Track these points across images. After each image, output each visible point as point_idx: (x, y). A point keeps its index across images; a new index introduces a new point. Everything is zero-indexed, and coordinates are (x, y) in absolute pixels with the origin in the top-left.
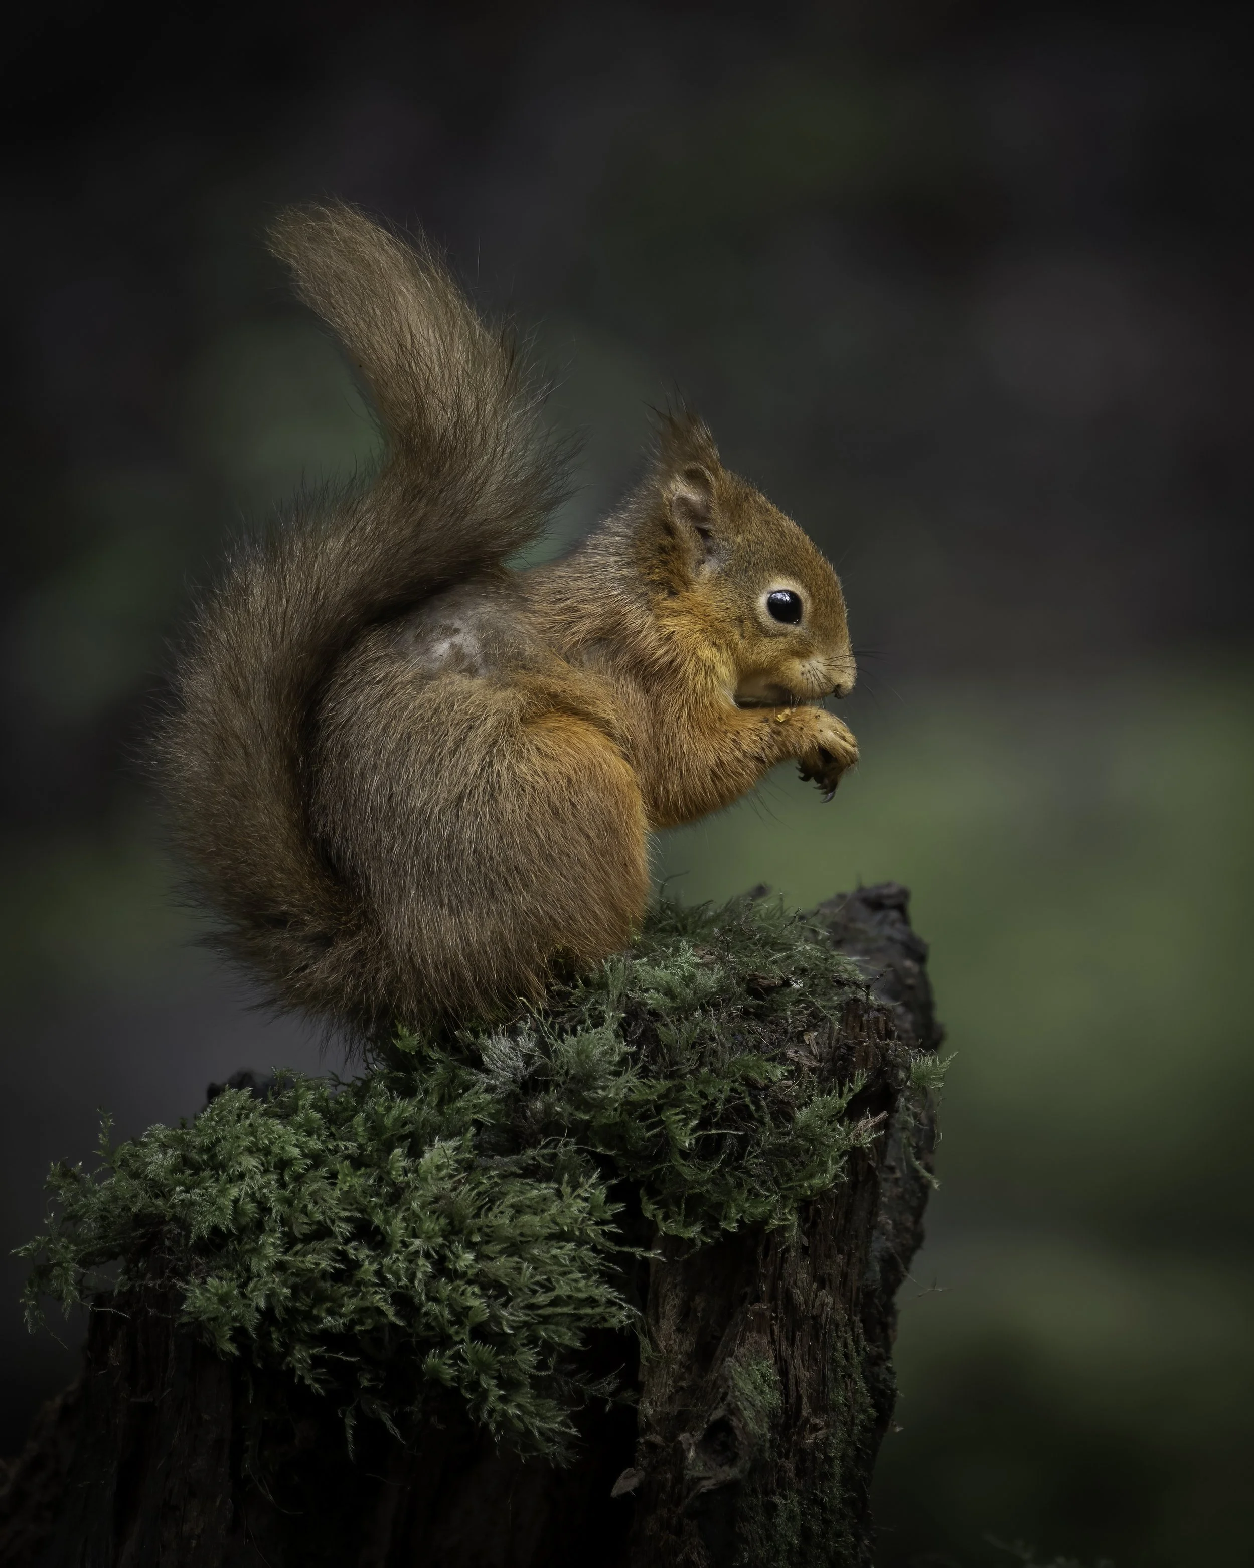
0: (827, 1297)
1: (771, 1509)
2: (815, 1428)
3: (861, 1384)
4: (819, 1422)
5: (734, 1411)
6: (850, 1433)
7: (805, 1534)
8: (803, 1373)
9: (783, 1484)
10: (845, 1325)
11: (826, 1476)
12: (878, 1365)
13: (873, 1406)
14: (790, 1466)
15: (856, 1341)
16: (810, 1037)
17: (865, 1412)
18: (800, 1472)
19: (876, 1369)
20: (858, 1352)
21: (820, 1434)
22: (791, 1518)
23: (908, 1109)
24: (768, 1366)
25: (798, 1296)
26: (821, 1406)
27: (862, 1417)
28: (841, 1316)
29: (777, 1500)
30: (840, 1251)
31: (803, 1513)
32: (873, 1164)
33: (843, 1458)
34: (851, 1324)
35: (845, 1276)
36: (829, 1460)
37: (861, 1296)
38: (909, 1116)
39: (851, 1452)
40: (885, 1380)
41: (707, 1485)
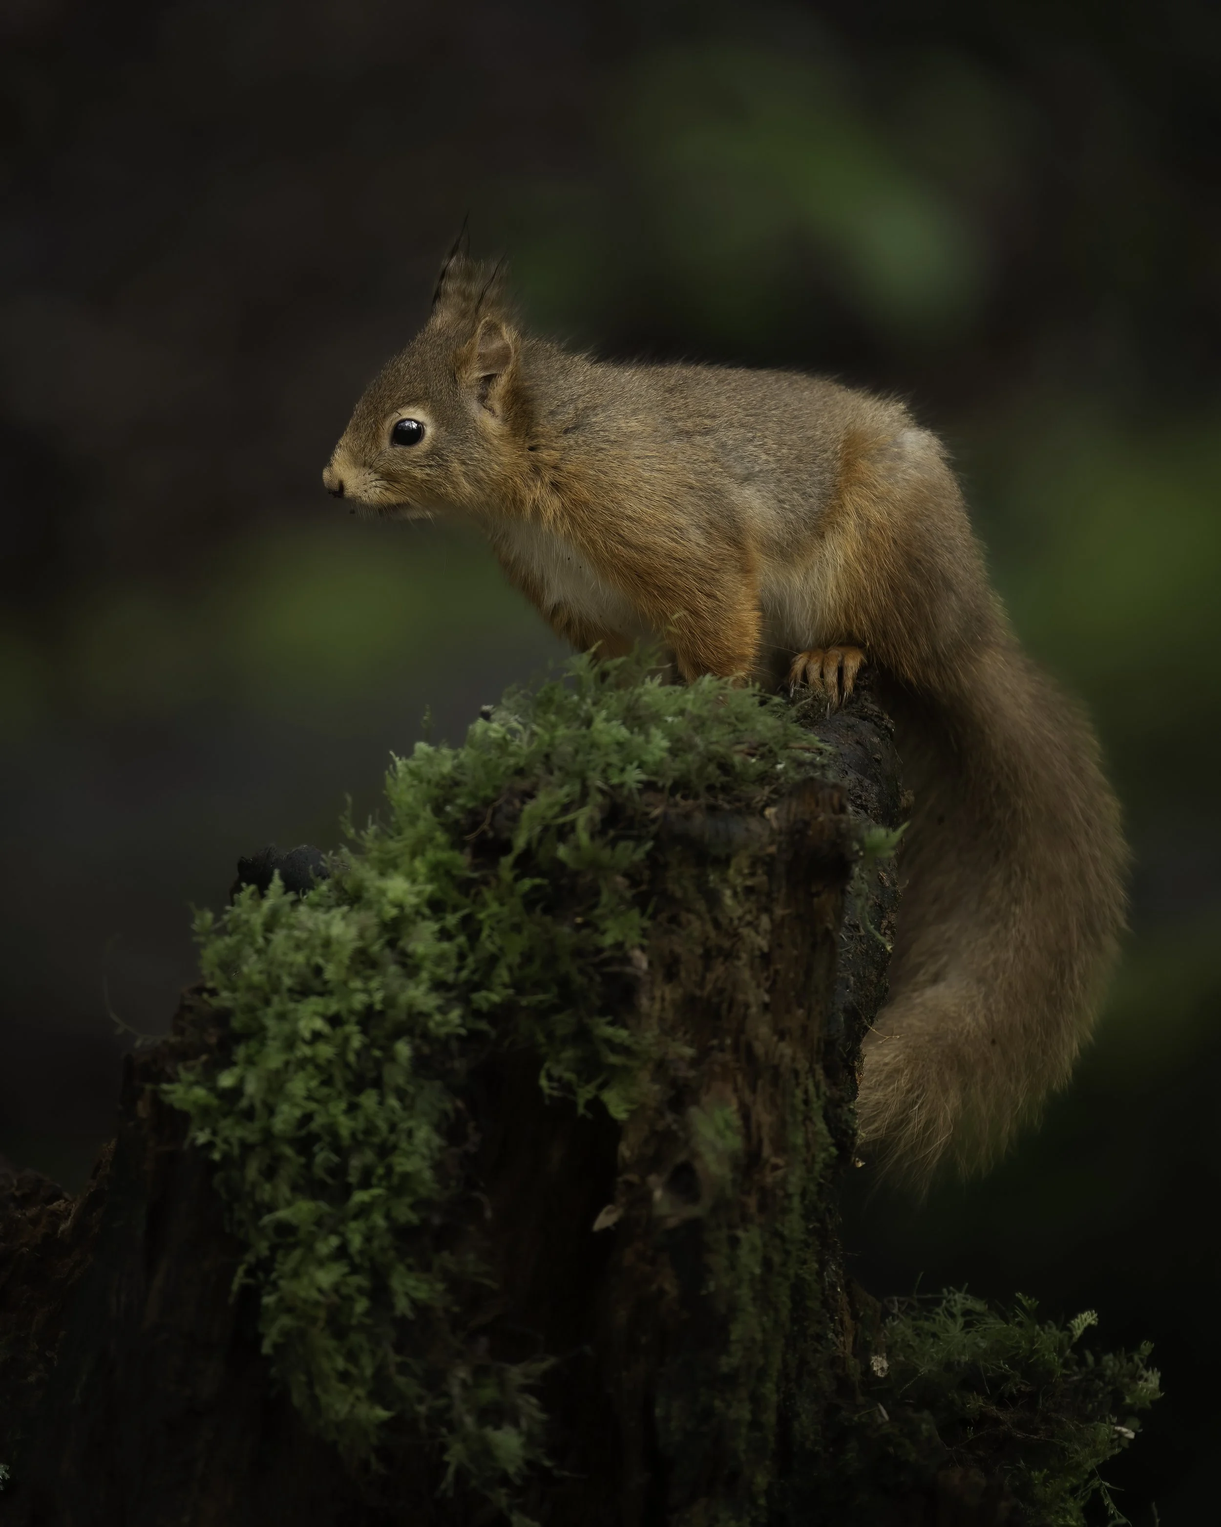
0: (786, 1049)
1: (734, 1242)
2: (776, 1167)
3: (821, 1125)
4: (779, 1161)
5: (696, 1155)
6: (809, 1171)
7: (767, 1263)
8: (764, 1117)
9: (745, 1219)
10: (807, 1073)
11: (785, 1211)
12: (840, 1106)
13: (834, 1145)
14: (752, 1202)
15: (817, 1086)
16: (770, 812)
17: (826, 1150)
18: (762, 1207)
19: (839, 1110)
20: (818, 1097)
21: (780, 1173)
22: (753, 1249)
23: (862, 878)
24: (731, 1112)
25: (759, 1049)
26: (781, 1146)
27: (823, 1155)
28: (802, 1065)
29: (740, 1233)
30: (801, 1006)
31: (765, 1245)
32: (830, 926)
33: (803, 1195)
34: (811, 1070)
35: (805, 1029)
36: (788, 1196)
37: (822, 1045)
38: (863, 883)
39: (813, 1187)
40: (846, 1121)
41: (672, 1222)
